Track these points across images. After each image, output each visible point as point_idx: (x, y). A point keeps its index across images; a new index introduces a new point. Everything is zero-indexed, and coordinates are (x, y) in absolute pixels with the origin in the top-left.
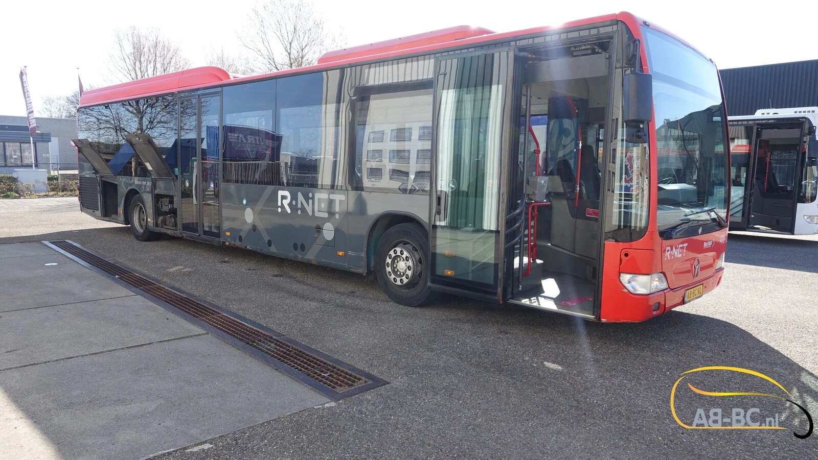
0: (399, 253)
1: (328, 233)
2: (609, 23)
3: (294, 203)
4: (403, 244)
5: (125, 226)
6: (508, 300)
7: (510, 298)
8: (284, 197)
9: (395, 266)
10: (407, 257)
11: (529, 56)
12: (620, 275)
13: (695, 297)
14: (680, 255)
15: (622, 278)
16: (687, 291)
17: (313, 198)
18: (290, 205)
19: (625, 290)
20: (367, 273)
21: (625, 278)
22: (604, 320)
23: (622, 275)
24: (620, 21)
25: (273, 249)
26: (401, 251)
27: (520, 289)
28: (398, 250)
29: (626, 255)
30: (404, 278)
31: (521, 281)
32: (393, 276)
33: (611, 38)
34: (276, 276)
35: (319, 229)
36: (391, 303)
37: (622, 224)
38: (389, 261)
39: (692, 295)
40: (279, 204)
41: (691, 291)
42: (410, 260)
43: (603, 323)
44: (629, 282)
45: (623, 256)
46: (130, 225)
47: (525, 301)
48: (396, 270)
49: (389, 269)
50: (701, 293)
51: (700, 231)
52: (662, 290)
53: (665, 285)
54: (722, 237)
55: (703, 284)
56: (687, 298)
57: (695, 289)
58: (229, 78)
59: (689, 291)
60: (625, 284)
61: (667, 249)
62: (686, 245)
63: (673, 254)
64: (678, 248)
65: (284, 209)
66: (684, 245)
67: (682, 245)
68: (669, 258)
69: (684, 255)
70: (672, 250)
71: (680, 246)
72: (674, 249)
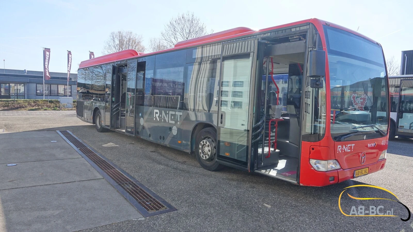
0: (205, 143)
1: (175, 132)
2: (305, 24)
3: (161, 116)
4: (208, 138)
5: (92, 124)
6: (255, 170)
7: (256, 170)
8: (157, 113)
9: (203, 149)
10: (208, 145)
11: (266, 42)
12: (309, 160)
13: (362, 174)
14: (350, 151)
15: (311, 162)
16: (356, 171)
17: (168, 114)
18: (159, 117)
19: (312, 169)
20: (191, 153)
21: (313, 162)
22: (301, 184)
23: (311, 159)
24: (311, 23)
25: (151, 139)
26: (206, 142)
27: (262, 165)
28: (205, 141)
29: (313, 149)
30: (207, 156)
31: (263, 160)
32: (202, 155)
33: (307, 32)
34: (152, 152)
35: (170, 129)
36: (201, 168)
37: (313, 132)
38: (200, 146)
39: (360, 173)
40: (154, 116)
41: (359, 171)
42: (210, 147)
43: (301, 186)
44: (315, 164)
45: (311, 150)
46: (95, 125)
47: (263, 171)
48: (204, 151)
49: (200, 151)
50: (367, 173)
51: (365, 137)
52: (337, 170)
53: (338, 167)
54: (383, 142)
55: (368, 167)
56: (356, 175)
57: (362, 170)
58: (138, 55)
59: (358, 171)
60: (312, 165)
61: (339, 146)
62: (353, 145)
63: (343, 150)
64: (347, 147)
65: (156, 119)
66: (352, 145)
67: (350, 145)
68: (340, 152)
69: (352, 150)
70: (342, 147)
71: (349, 145)
72: (344, 147)
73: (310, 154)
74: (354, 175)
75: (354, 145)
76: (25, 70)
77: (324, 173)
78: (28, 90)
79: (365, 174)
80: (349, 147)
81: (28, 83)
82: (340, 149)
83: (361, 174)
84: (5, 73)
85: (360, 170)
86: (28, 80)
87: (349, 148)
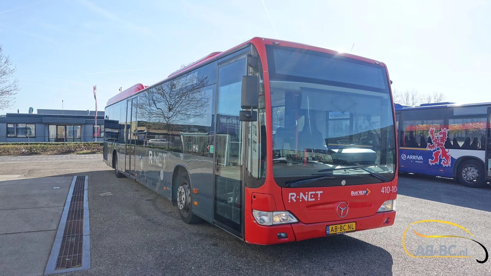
0: (181, 190)
1: (162, 176)
4: (185, 185)
8: (151, 155)
9: (180, 197)
10: (183, 192)
12: (252, 211)
13: (343, 231)
14: (314, 200)
15: (254, 213)
16: (331, 227)
17: (158, 155)
18: (152, 159)
19: (255, 222)
20: (172, 201)
21: (256, 213)
22: (246, 241)
23: (254, 210)
25: (147, 185)
28: (181, 187)
29: (255, 197)
30: (182, 205)
32: (179, 204)
34: (148, 200)
35: (159, 173)
38: (178, 194)
39: (338, 229)
40: (149, 159)
41: (336, 227)
42: (184, 194)
44: (260, 216)
45: (253, 198)
46: (114, 169)
48: (181, 200)
49: (178, 200)
50: (353, 229)
51: (343, 183)
52: (291, 224)
53: (295, 220)
54: (385, 189)
55: (356, 222)
56: (330, 231)
57: (343, 225)
58: (143, 88)
59: (334, 226)
60: (255, 217)
61: (290, 194)
62: (319, 193)
63: (301, 198)
64: (308, 194)
65: (150, 162)
66: (317, 192)
67: (314, 192)
68: (295, 201)
69: (319, 199)
70: (298, 195)
71: (310, 193)
72: (301, 194)
73: (252, 204)
74: (328, 232)
75: (322, 192)
76: (88, 110)
77: (269, 227)
78: (85, 133)
79: (349, 230)
80: (311, 195)
81: (84, 124)
82: (293, 198)
83: (340, 230)
84: (63, 115)
85: (339, 226)
86: (83, 121)
87: (313, 196)
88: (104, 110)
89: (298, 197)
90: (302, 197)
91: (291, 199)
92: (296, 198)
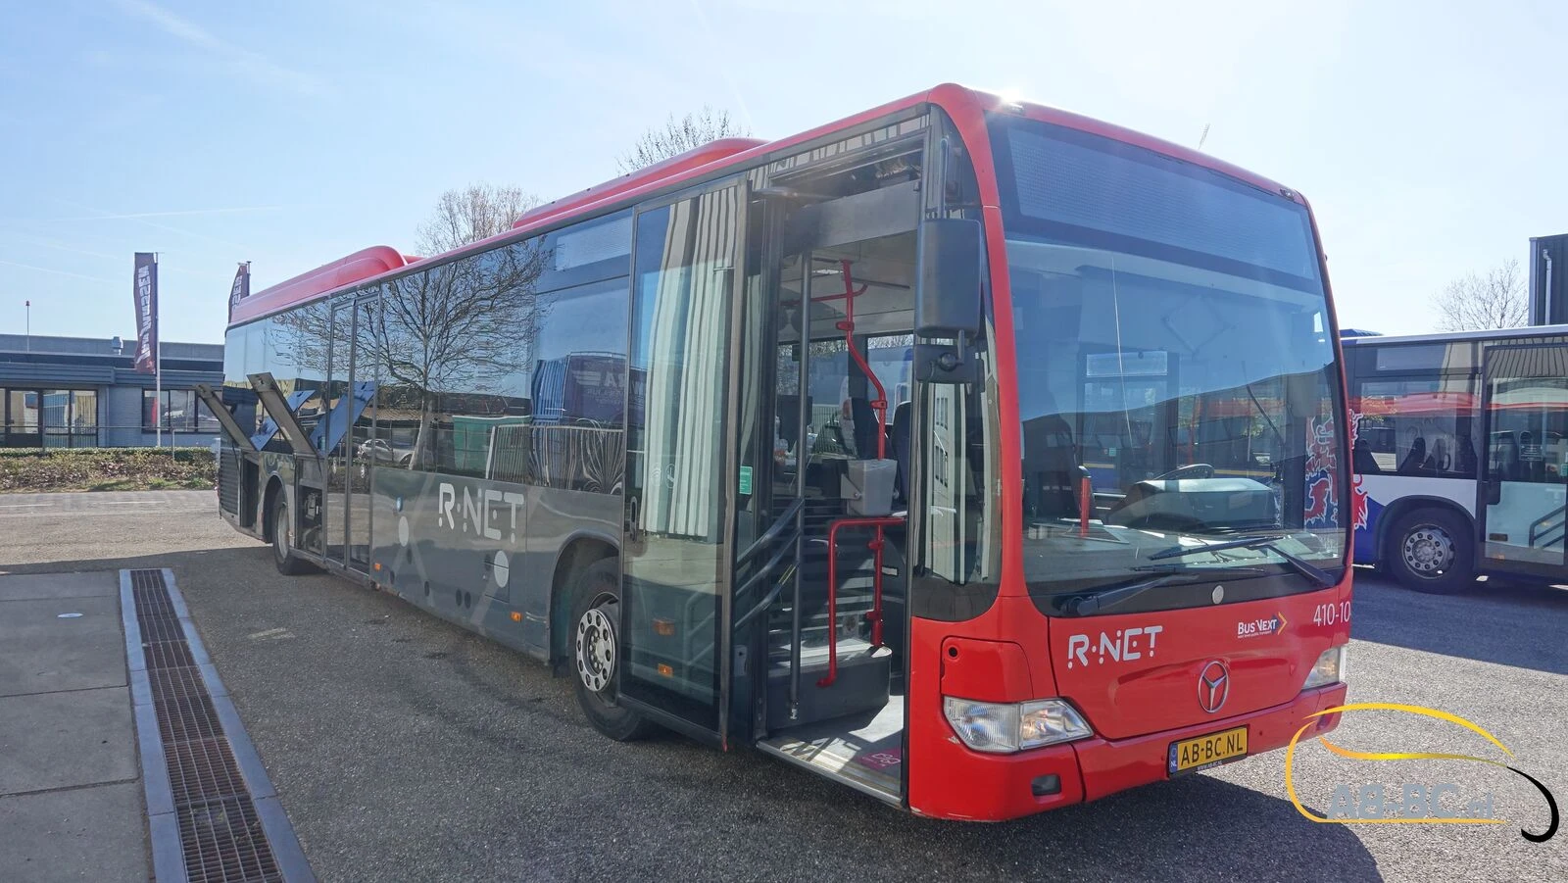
0: (594, 623)
1: (501, 576)
2: (915, 112)
3: (459, 508)
4: (610, 603)
5: (263, 544)
6: (756, 741)
7: (761, 739)
8: (447, 496)
9: (590, 648)
10: (605, 631)
12: (942, 702)
13: (1214, 757)
14: (1137, 656)
15: (947, 709)
16: (1181, 746)
17: (483, 499)
18: (453, 511)
19: (954, 740)
20: (551, 661)
21: (956, 709)
22: (915, 810)
23: (947, 699)
24: (936, 105)
25: (431, 601)
26: (598, 617)
27: (793, 717)
28: (593, 613)
29: (953, 652)
30: (600, 676)
31: (794, 698)
32: (585, 672)
33: (920, 144)
34: (433, 656)
35: (488, 560)
36: (586, 730)
37: (962, 574)
38: (581, 637)
39: (1202, 755)
40: (441, 511)
41: (1197, 745)
42: (609, 638)
43: (913, 817)
44: (969, 720)
45: (947, 657)
46: (271, 545)
47: (789, 749)
48: (592, 657)
49: (580, 656)
50: (1241, 749)
51: (1218, 594)
52: (1072, 743)
53: (1080, 729)
54: (1322, 610)
55: (1248, 726)
56: (1180, 761)
57: (1213, 738)
58: (402, 264)
59: (1190, 744)
60: (953, 723)
61: (1073, 639)
62: (1153, 631)
63: (1102, 652)
64: (1122, 638)
65: (446, 522)
66: (1147, 630)
67: (1138, 631)
68: (1085, 662)
69: (1152, 654)
70: (1095, 641)
71: (1129, 633)
72: (1104, 639)
73: (941, 676)
74: (1173, 764)
75: (1159, 629)
76: (116, 339)
77: (1004, 759)
78: (111, 416)
79: (1231, 754)
80: (1132, 639)
81: (111, 386)
82: (1081, 652)
83: (1208, 757)
84: (28, 352)
85: (1202, 742)
86: (109, 374)
87: (1135, 644)
88: (220, 340)
89: (1094, 649)
90: (1106, 648)
91: (1076, 659)
92: (1088, 654)
